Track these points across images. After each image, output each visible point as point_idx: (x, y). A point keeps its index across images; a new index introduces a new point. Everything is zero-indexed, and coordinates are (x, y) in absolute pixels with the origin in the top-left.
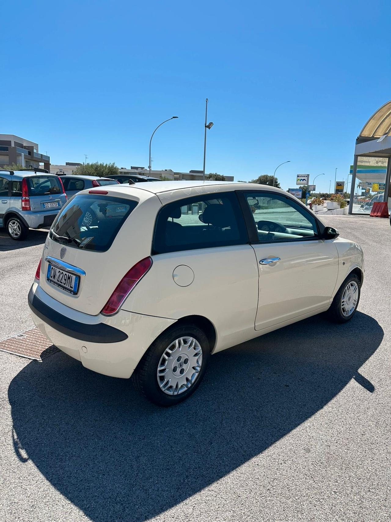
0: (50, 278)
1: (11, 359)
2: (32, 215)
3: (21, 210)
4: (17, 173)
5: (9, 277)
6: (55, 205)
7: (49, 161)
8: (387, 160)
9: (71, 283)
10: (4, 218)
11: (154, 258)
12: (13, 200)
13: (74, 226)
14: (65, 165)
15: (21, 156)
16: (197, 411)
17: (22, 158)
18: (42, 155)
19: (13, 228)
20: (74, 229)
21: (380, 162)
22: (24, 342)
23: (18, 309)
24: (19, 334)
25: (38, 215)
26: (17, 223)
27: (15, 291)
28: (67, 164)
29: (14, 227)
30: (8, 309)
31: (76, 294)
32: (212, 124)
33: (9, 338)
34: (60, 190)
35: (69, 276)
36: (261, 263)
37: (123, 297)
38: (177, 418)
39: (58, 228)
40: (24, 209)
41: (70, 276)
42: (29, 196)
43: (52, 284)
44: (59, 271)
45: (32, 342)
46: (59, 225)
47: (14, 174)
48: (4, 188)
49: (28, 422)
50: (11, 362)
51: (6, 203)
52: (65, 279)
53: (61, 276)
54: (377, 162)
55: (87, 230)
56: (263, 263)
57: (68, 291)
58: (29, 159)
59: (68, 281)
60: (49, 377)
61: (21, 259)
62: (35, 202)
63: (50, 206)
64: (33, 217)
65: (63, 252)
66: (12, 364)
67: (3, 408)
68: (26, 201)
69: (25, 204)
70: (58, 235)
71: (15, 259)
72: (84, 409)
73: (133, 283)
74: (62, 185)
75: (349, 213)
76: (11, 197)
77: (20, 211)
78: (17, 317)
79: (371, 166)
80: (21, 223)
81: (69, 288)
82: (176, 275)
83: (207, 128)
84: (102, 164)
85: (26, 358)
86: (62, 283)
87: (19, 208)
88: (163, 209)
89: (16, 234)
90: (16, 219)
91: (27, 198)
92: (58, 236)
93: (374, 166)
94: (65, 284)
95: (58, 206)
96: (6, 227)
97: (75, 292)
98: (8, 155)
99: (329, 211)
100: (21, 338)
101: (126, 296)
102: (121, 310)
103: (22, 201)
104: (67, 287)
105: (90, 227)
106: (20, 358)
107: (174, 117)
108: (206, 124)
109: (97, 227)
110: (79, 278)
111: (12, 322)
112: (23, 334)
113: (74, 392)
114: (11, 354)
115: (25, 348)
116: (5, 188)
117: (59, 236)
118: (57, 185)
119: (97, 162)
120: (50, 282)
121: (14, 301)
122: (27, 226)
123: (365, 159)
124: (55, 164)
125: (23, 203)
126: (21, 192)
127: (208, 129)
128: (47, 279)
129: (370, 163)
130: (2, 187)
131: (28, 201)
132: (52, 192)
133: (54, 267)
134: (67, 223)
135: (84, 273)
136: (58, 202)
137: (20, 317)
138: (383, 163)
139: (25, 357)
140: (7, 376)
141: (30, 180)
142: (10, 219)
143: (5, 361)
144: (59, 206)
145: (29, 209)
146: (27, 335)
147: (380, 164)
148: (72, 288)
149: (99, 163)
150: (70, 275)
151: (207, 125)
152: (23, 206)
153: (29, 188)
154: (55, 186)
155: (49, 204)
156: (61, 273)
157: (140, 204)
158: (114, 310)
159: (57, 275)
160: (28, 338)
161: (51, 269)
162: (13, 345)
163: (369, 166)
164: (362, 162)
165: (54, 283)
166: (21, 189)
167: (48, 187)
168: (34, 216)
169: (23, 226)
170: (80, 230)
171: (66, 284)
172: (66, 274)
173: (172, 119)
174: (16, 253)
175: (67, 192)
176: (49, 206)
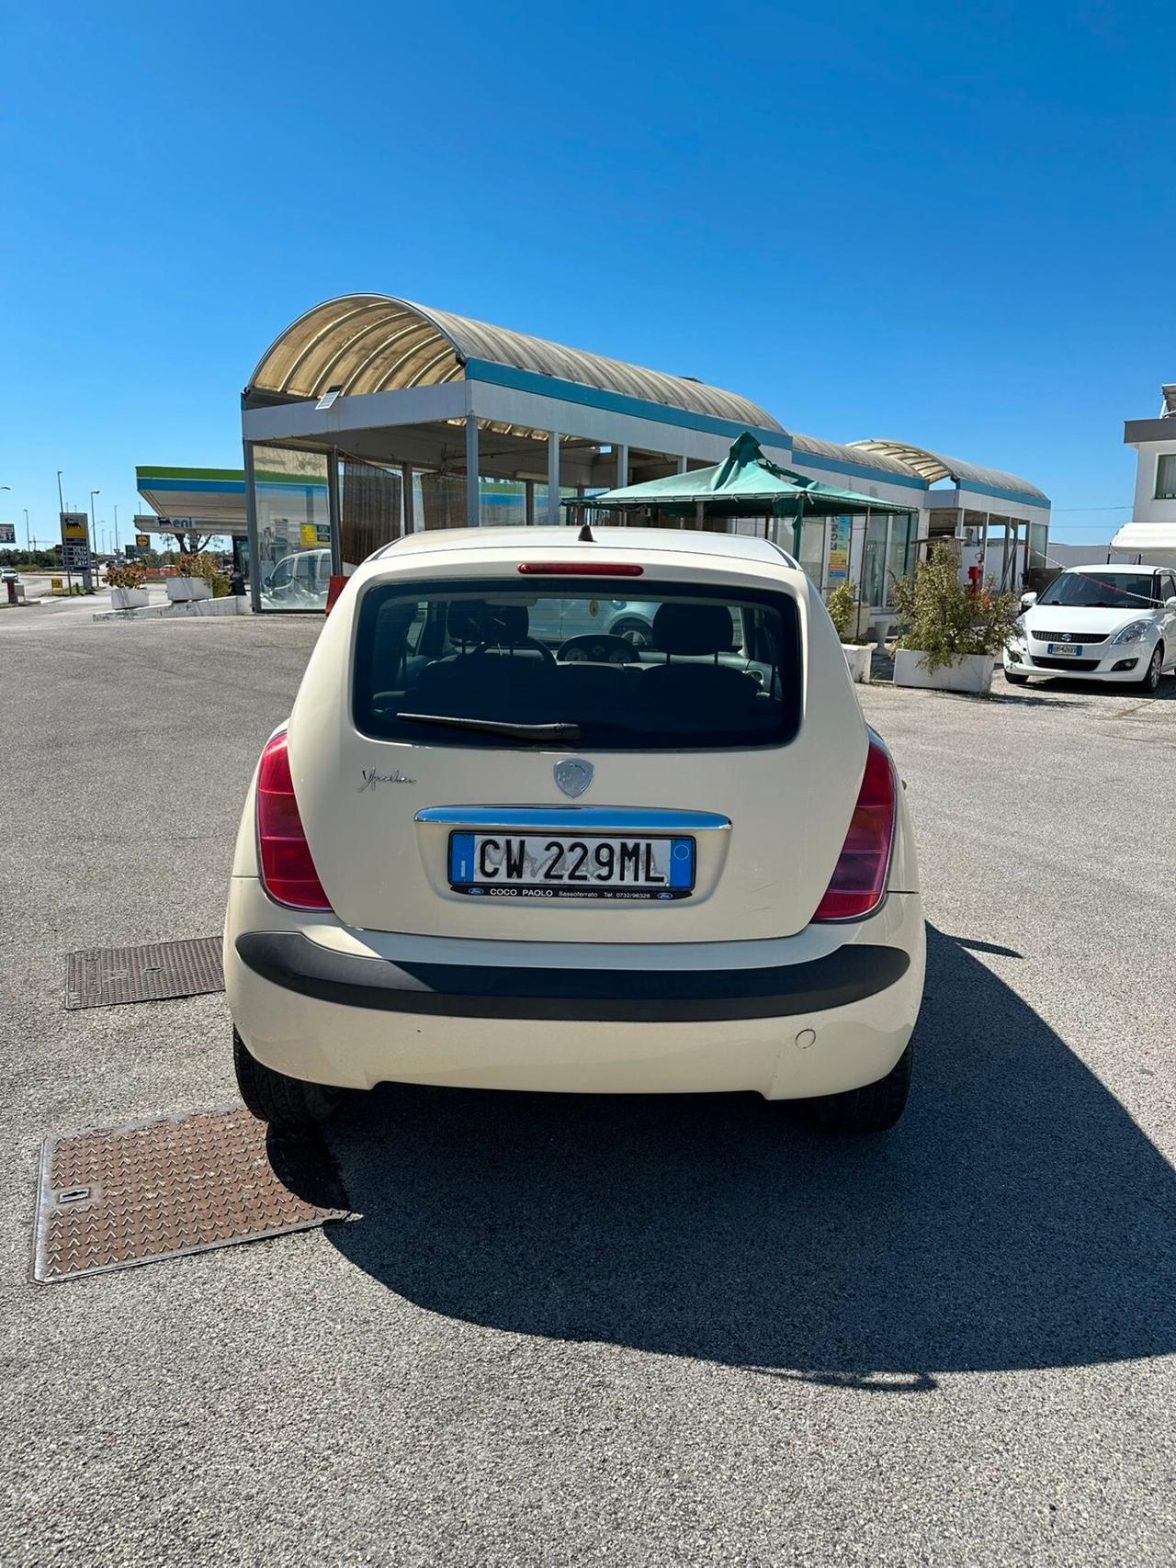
0: (480, 879)
8: (326, 461)
9: (648, 866)
21: (309, 463)
31: (685, 894)
33: (45, 1225)
35: (631, 846)
37: (879, 857)
41: (636, 845)
43: (500, 895)
44: (553, 844)
52: (604, 860)
53: (574, 855)
54: (302, 465)
57: (637, 895)
59: (629, 864)
65: (573, 774)
75: (253, 610)
79: (289, 475)
81: (640, 883)
86: (581, 878)
93: (296, 476)
94: (604, 878)
97: (676, 890)
99: (176, 605)
101: (888, 852)
104: (626, 882)
110: (688, 842)
120: (486, 893)
123: (270, 453)
128: (455, 888)
129: (288, 467)
133: (500, 838)
135: (723, 820)
138: (315, 467)
147: (309, 472)
148: (656, 880)
156: (567, 848)
158: (868, 900)
159: (534, 861)
161: (478, 848)
163: (283, 474)
164: (264, 461)
165: (522, 889)
171: (615, 876)
172: (602, 846)
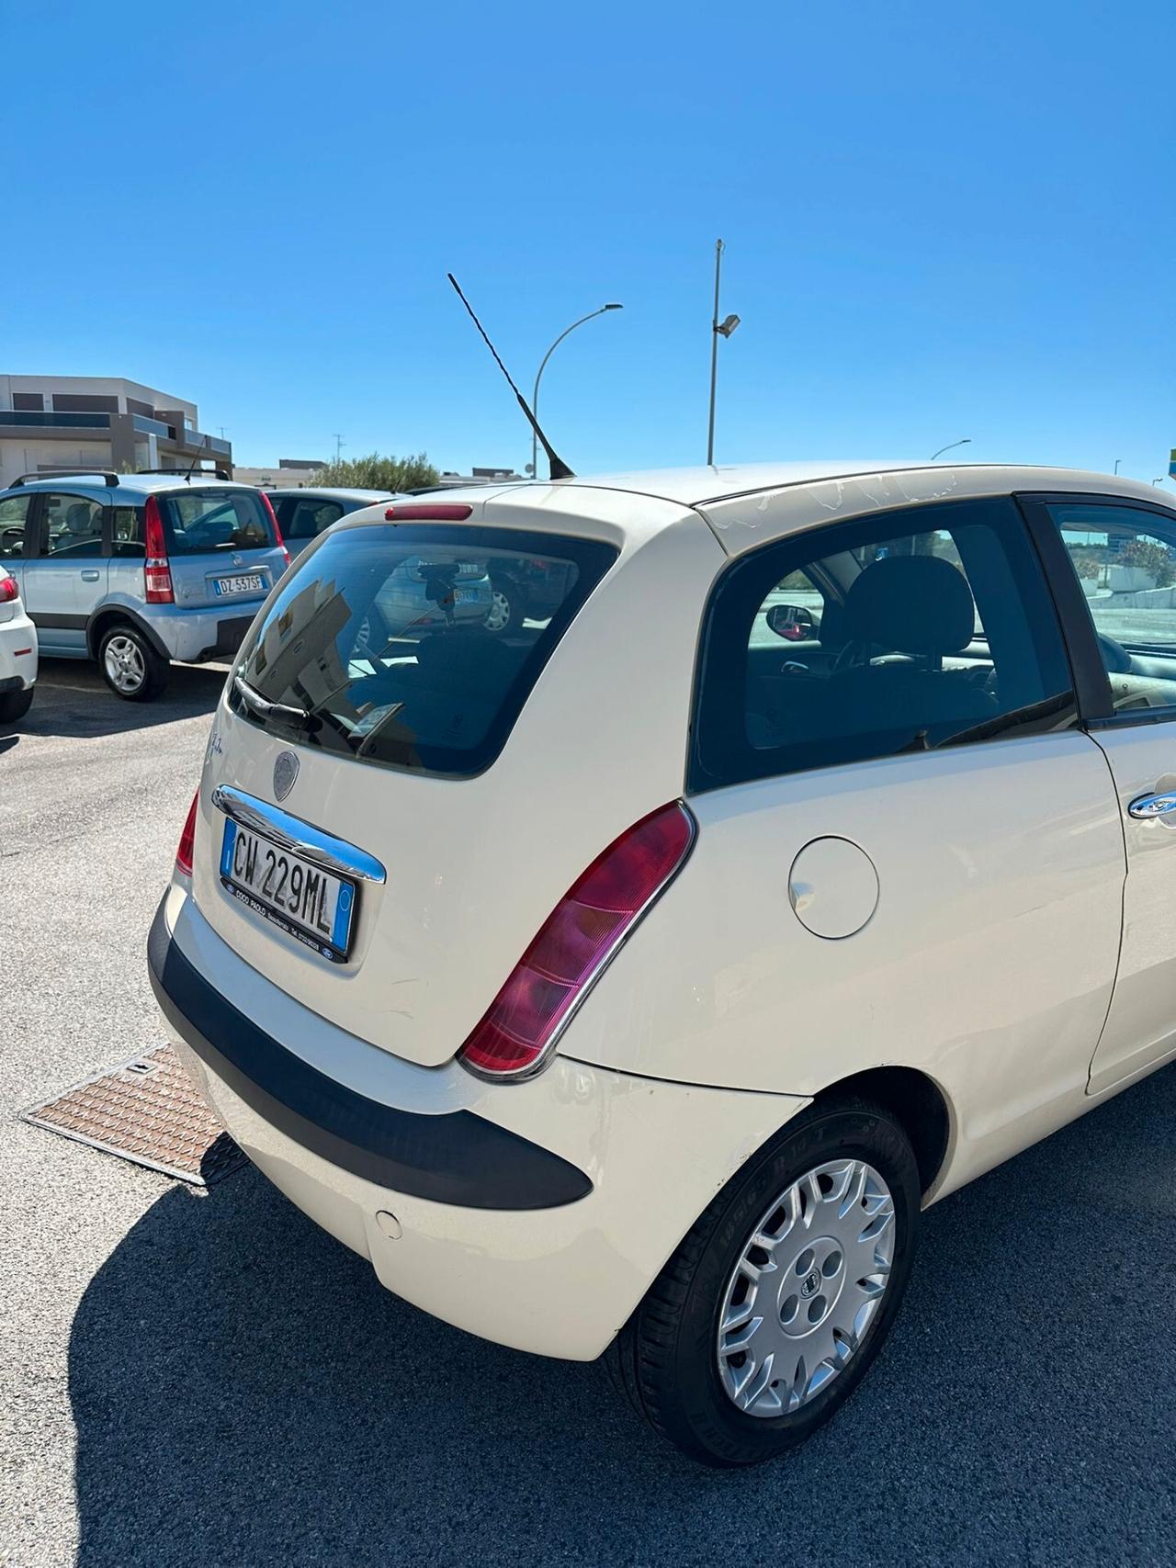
0: (233, 875)
1: (99, 1179)
2: (179, 618)
3: (144, 601)
4: (127, 481)
5: (104, 829)
6: (253, 585)
7: (229, 456)
9: (321, 907)
10: (89, 625)
11: (702, 806)
12: (116, 568)
13: (322, 659)
14: (278, 467)
15: (148, 442)
16: (898, 1480)
17: (151, 447)
18: (210, 437)
19: (120, 661)
20: (325, 670)
22: (150, 1098)
23: (132, 954)
24: (132, 1062)
25: (199, 617)
26: (131, 646)
27: (124, 884)
28: (284, 463)
29: (123, 657)
30: (97, 952)
31: (346, 960)
32: (736, 320)
33: (95, 1079)
34: (266, 536)
35: (313, 877)
36: (1135, 811)
37: (565, 992)
38: (816, 1522)
39: (261, 664)
40: (153, 598)
41: (317, 877)
42: (167, 555)
43: (241, 899)
44: (271, 853)
45: (178, 1099)
46: (265, 653)
47: (118, 483)
48: (90, 532)
49: (161, 1523)
50: (98, 1192)
51: (96, 579)
52: (296, 887)
53: (280, 871)
55: (372, 672)
56: (1142, 813)
57: (310, 942)
58: (169, 452)
59: (310, 899)
60: (247, 1268)
61: (145, 766)
62: (187, 575)
63: (235, 588)
64: (182, 624)
65: (285, 772)
66: (102, 1198)
67: (58, 1438)
68: (159, 571)
69: (157, 584)
70: (260, 695)
71: (125, 765)
72: (399, 1456)
73: (613, 926)
74: (274, 518)
76: (112, 560)
77: (141, 606)
78: (128, 987)
80: (144, 644)
81: (314, 928)
82: (806, 888)
83: (718, 333)
84: (390, 460)
85: (158, 1171)
86: (281, 902)
87: (135, 596)
88: (730, 576)
89: (130, 682)
90: (127, 631)
91: (160, 561)
92: (261, 703)
94: (294, 910)
95: (261, 586)
96: (97, 657)
97: (340, 953)
98: (108, 440)
100: (142, 1078)
101: (578, 990)
102: (559, 1059)
103: (147, 571)
104: (305, 922)
105: (383, 660)
106: (133, 1173)
107: (608, 307)
108: (715, 321)
109: (414, 660)
110: (354, 889)
111: (108, 1007)
112: (146, 1062)
113: (349, 1356)
114: (100, 1150)
115: (152, 1123)
116: (94, 532)
117: (266, 704)
118: (256, 519)
119: (373, 454)
120: (234, 894)
121: (119, 920)
122: (163, 654)
124: (247, 466)
125: (150, 578)
126: (144, 545)
127: (723, 336)
128: (223, 880)
130: (86, 529)
131: (166, 571)
132: (243, 542)
133: (248, 833)
134: (293, 646)
135: (380, 870)
136: (261, 573)
137: (137, 986)
139: (152, 1170)
140: (81, 1262)
141: (171, 502)
142: (110, 633)
143: (77, 1187)
144: (265, 587)
145: (168, 597)
146: (161, 1067)
148: (326, 929)
149: (380, 459)
150: (315, 871)
151: (719, 325)
152: (151, 587)
153: (168, 527)
154: (250, 521)
155: (233, 580)
156: (278, 861)
157: (628, 557)
158: (527, 1054)
159: (260, 869)
160: (166, 1080)
161: (236, 840)
162: (110, 1110)
165: (251, 898)
166: (141, 535)
167: (229, 525)
168: (187, 622)
169: (150, 655)
170: (346, 672)
171: (300, 910)
172: (297, 868)
173: (602, 311)
174: (130, 745)
175: (287, 541)
176: (233, 587)
